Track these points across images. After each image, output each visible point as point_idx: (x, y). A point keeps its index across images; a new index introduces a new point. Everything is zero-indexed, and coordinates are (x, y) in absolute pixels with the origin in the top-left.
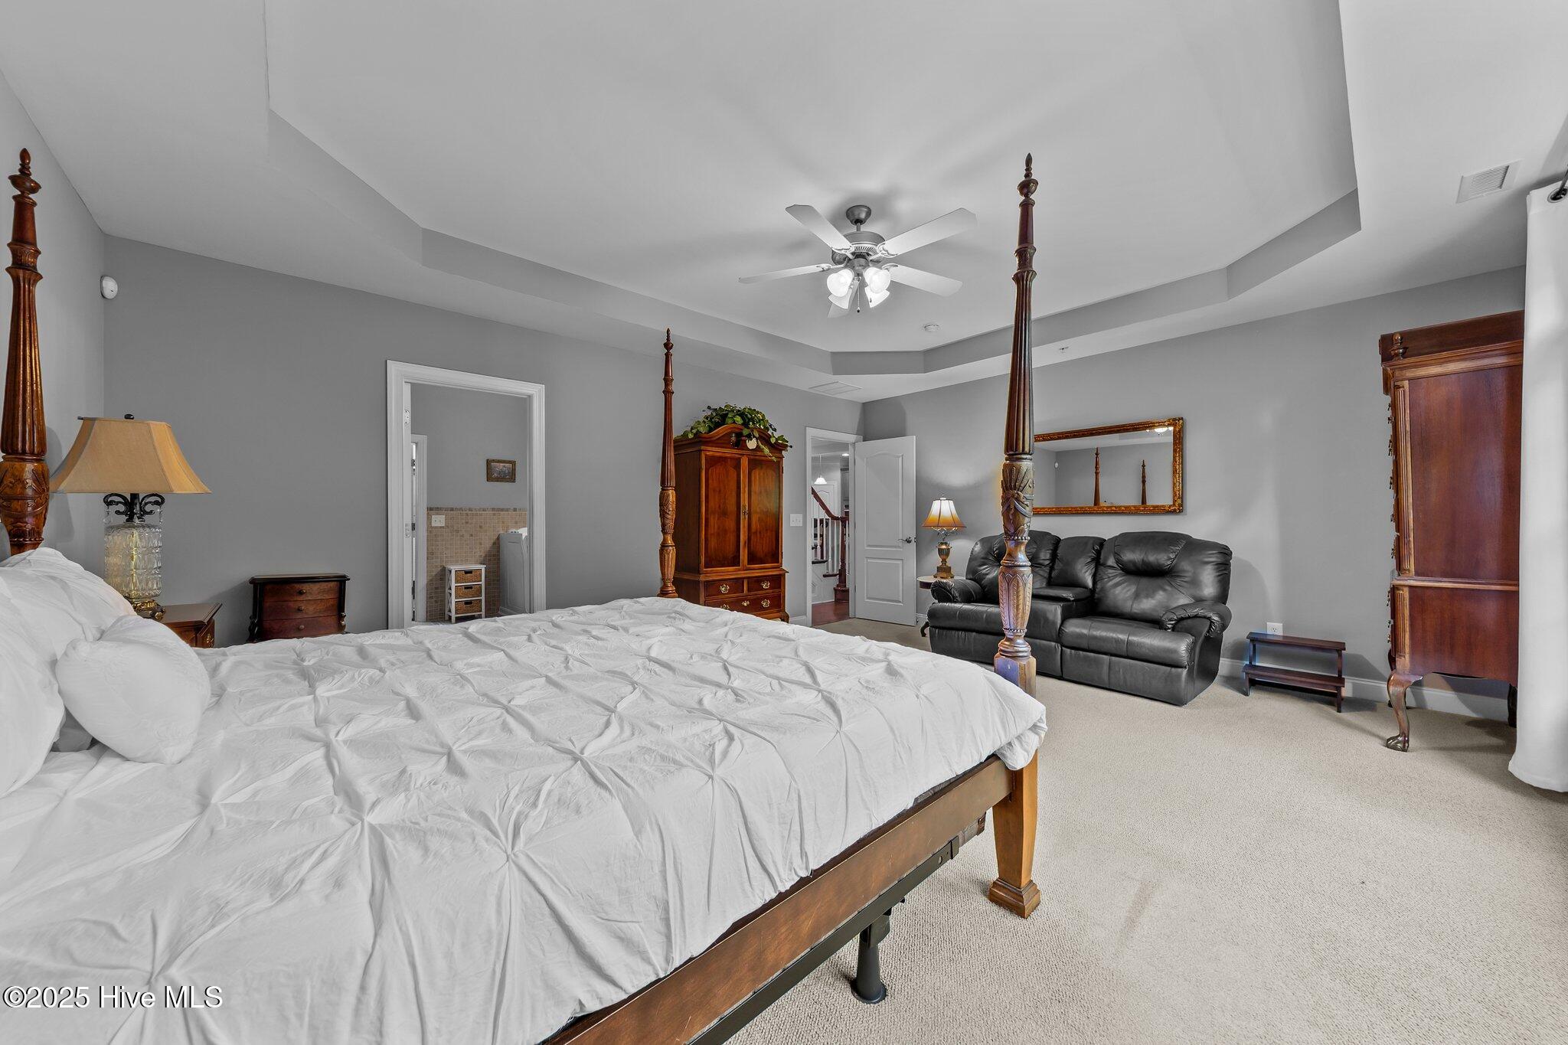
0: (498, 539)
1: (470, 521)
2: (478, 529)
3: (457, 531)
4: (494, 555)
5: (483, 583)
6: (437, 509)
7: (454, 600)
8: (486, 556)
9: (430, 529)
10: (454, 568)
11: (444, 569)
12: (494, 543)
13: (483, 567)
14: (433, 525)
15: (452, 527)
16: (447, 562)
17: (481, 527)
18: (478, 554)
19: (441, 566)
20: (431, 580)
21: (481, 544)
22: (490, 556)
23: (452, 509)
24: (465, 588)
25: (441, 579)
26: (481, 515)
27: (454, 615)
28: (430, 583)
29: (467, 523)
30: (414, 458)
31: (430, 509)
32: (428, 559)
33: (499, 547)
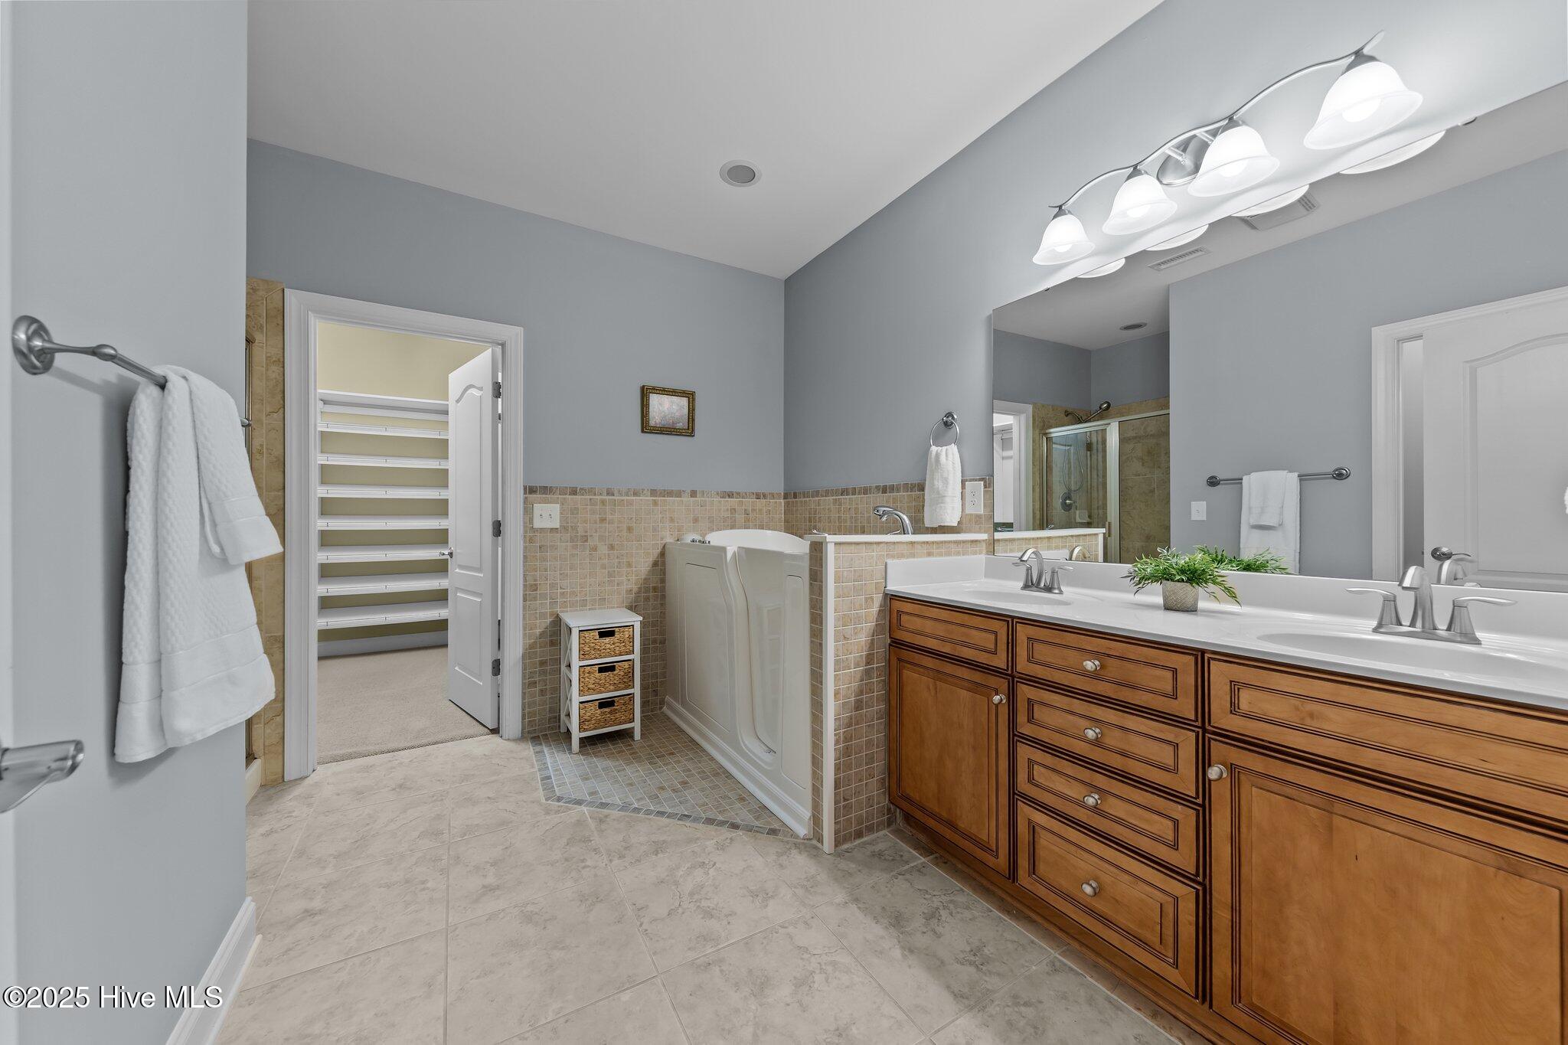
0: (663, 554)
1: (609, 517)
2: (625, 533)
3: (585, 539)
4: (655, 589)
5: (636, 656)
6: (545, 490)
7: (576, 698)
8: (639, 592)
9: (531, 533)
10: (576, 621)
11: (557, 622)
12: (655, 564)
13: (636, 620)
14: (537, 524)
15: (575, 528)
16: (564, 605)
17: (630, 529)
18: (624, 587)
19: (552, 614)
20: (532, 646)
21: (629, 565)
22: (647, 590)
23: (574, 492)
24: (601, 670)
25: (552, 643)
26: (630, 503)
27: (576, 735)
28: (528, 654)
29: (603, 520)
30: (500, 381)
31: (530, 490)
32: (525, 600)
33: (664, 572)
